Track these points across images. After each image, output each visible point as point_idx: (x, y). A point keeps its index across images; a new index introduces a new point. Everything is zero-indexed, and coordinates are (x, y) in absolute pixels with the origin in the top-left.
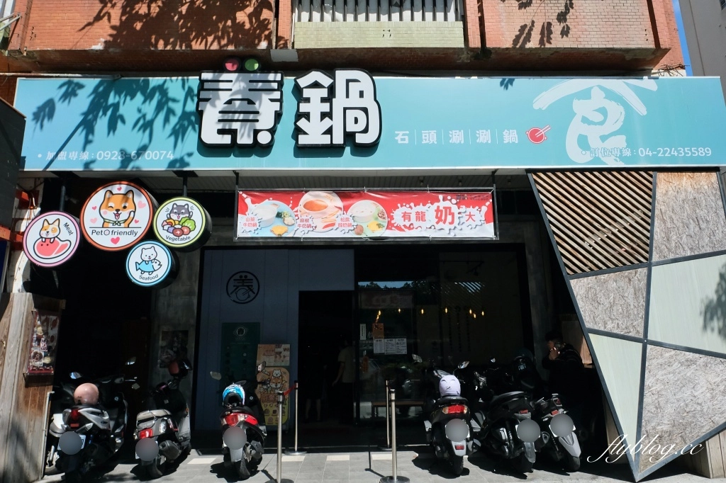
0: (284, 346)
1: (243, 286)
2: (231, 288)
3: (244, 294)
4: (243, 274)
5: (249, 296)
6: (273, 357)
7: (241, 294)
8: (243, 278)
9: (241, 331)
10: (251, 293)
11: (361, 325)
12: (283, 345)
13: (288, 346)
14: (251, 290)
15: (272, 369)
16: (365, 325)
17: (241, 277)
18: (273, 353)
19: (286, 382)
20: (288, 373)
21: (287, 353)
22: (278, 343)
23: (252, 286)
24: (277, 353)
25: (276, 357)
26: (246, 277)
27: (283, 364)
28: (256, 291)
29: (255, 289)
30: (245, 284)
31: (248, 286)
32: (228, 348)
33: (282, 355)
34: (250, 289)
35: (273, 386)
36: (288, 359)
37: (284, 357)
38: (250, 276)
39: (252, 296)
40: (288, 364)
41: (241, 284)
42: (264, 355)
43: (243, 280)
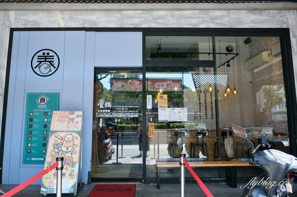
0: (78, 113)
1: (45, 61)
2: (35, 63)
3: (46, 68)
4: (46, 52)
5: (50, 70)
6: (67, 123)
7: (44, 68)
8: (46, 55)
9: (43, 100)
10: (52, 67)
11: (148, 96)
12: (76, 112)
13: (81, 113)
14: (53, 65)
15: (64, 134)
16: (151, 96)
17: (44, 54)
18: (67, 119)
19: (77, 146)
20: (79, 138)
21: (80, 120)
22: (72, 110)
23: (53, 61)
24: (70, 119)
25: (69, 123)
26: (48, 54)
27: (75, 129)
28: (56, 66)
29: (56, 64)
30: (47, 60)
31: (50, 62)
32: (31, 114)
33: (75, 121)
34: (51, 64)
35: (64, 149)
36: (80, 125)
37: (77, 122)
38: (51, 54)
39: (53, 70)
40: (80, 129)
41: (44, 60)
42: (58, 120)
43: (46, 56)
